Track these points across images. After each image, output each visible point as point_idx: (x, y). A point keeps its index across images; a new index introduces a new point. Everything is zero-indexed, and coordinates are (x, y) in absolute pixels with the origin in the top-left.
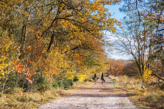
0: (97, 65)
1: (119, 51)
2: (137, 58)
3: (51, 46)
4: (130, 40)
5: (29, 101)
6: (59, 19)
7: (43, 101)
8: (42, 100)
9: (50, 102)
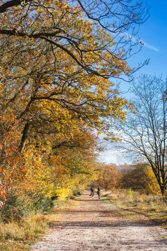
0: (84, 172)
1: (125, 150)
2: (154, 161)
3: (25, 144)
4: (141, 133)
5: (7, 238)
6: (39, 99)
7: (30, 238)
8: (27, 236)
9: (41, 240)
